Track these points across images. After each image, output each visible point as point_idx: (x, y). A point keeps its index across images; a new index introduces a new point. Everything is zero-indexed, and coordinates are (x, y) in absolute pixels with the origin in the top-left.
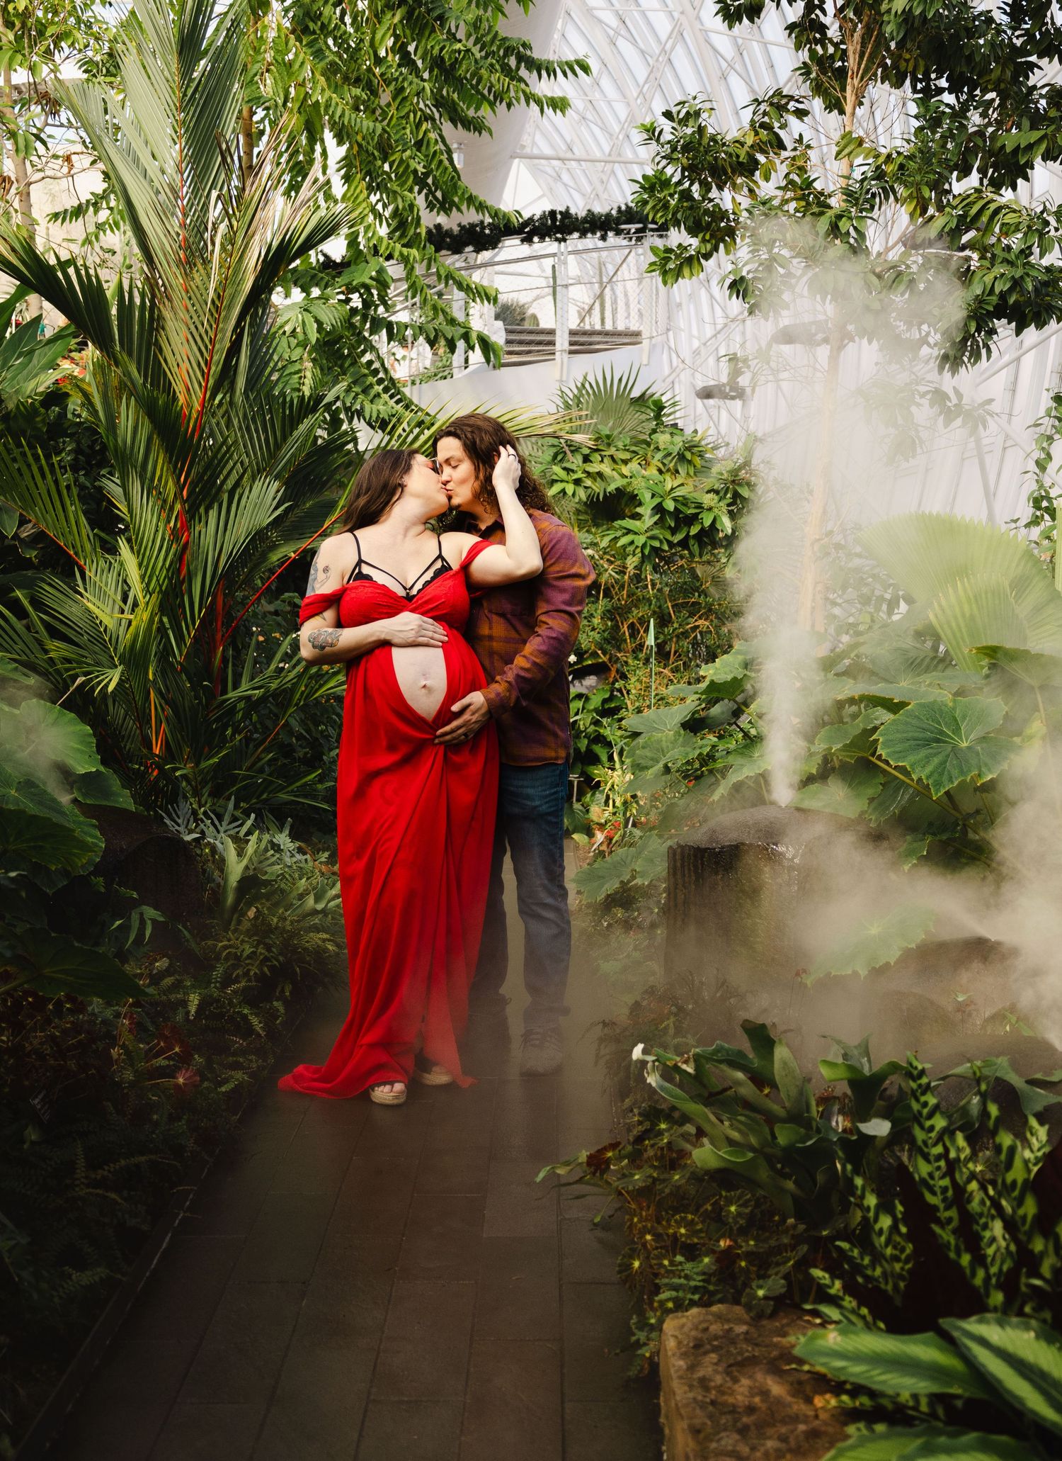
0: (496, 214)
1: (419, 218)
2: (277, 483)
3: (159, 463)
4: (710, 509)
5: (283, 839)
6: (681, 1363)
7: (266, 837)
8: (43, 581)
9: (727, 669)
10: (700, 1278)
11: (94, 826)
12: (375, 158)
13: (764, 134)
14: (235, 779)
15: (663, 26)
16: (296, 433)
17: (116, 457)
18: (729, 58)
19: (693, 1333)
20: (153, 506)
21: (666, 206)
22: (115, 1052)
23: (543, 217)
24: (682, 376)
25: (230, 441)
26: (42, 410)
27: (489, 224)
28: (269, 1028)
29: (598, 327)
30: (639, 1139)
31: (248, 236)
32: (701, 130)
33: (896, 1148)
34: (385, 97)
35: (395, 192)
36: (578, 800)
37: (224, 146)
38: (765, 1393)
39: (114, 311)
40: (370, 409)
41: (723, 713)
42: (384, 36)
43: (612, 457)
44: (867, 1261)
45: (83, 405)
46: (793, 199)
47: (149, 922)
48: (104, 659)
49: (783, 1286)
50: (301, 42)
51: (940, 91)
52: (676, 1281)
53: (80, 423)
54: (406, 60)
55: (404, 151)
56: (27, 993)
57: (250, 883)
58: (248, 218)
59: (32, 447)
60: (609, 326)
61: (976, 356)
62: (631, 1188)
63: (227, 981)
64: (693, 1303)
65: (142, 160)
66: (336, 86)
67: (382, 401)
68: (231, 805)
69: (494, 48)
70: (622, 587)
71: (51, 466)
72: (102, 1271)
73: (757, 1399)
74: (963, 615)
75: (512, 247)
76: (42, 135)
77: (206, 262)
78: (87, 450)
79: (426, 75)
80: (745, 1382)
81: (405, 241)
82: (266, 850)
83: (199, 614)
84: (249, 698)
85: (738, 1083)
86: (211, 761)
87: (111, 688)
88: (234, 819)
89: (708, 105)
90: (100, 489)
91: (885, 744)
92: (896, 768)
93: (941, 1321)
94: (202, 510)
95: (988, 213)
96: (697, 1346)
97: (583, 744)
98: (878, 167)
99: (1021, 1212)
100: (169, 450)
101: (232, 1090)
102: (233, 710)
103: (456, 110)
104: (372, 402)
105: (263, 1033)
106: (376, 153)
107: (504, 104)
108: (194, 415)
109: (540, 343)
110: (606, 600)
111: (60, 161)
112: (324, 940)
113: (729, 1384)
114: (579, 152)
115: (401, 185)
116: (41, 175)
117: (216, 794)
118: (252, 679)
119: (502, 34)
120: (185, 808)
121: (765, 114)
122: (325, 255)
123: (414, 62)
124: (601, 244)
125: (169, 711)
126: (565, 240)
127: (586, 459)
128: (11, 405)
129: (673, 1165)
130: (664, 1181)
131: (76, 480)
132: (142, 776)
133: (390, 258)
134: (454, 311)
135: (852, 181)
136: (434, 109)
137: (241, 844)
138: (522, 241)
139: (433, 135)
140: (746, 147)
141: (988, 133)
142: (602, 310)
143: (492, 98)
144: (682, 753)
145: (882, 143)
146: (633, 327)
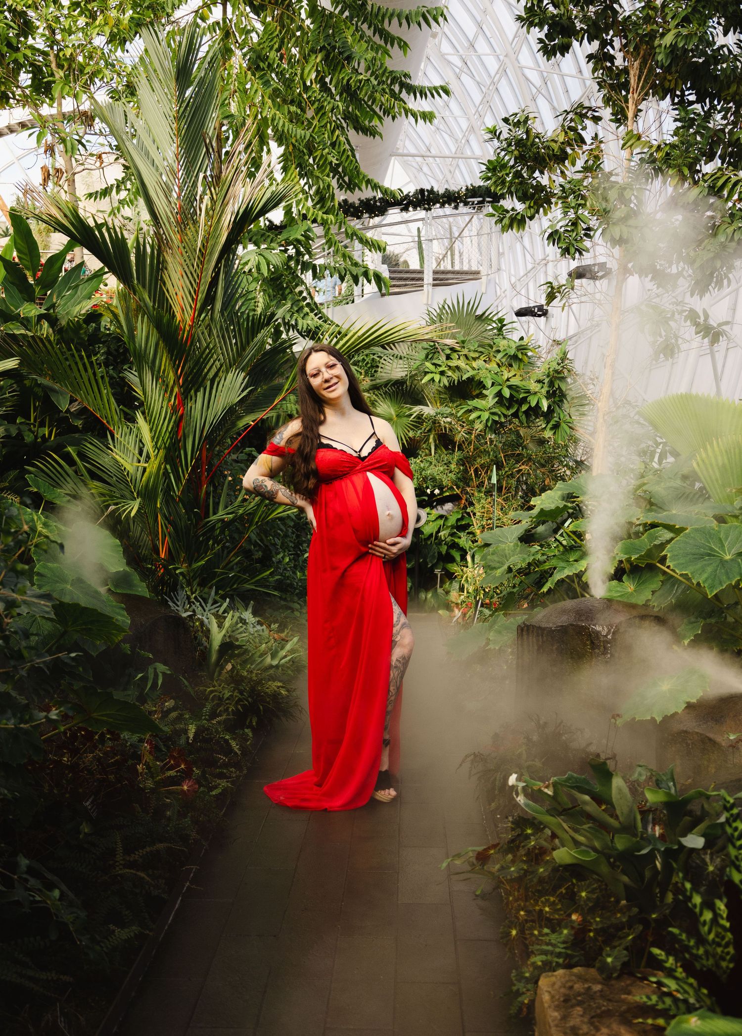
0: (386, 191)
1: (333, 195)
2: (243, 374)
3: (164, 361)
4: (535, 393)
5: (248, 615)
6: (556, 1014)
7: (237, 614)
8: (86, 441)
9: (550, 501)
10: (562, 946)
11: (123, 609)
12: (304, 154)
13: (571, 134)
14: (215, 575)
15: (493, 65)
16: (256, 340)
17: (135, 357)
18: (538, 86)
19: (562, 990)
20: (160, 390)
21: (503, 182)
22: (140, 767)
23: (416, 193)
24: (504, 301)
25: (211, 346)
26: (85, 326)
27: (380, 199)
28: (242, 748)
29: (449, 268)
30: (513, 841)
31: (224, 205)
32: (528, 132)
34: (310, 113)
35: (318, 177)
36: (441, 587)
37: (208, 141)
39: (133, 258)
40: (302, 324)
41: (546, 530)
42: (310, 71)
43: (466, 356)
44: (692, 943)
45: (111, 322)
47: (160, 675)
48: (127, 494)
49: (626, 956)
50: (255, 76)
51: (691, 103)
52: (545, 947)
53: (110, 334)
54: (324, 88)
55: (324, 149)
56: (80, 729)
57: (228, 647)
58: (224, 192)
59: (78, 351)
60: (457, 268)
61: (719, 284)
62: (509, 877)
63: (213, 715)
64: (559, 966)
65: (151, 153)
66: (279, 106)
67: (310, 318)
68: (213, 593)
69: (384, 79)
70: (470, 443)
71: (91, 363)
72: (136, 929)
74: (717, 465)
75: (394, 214)
76: (83, 141)
77: (195, 222)
78: (115, 353)
79: (338, 98)
80: (604, 1030)
81: (324, 210)
82: (237, 623)
83: (191, 463)
84: (222, 520)
85: (585, 803)
86: (200, 564)
87: (133, 514)
88: (215, 602)
89: (531, 115)
90: (123, 379)
91: (672, 558)
92: (681, 575)
94: (192, 392)
95: (730, 185)
96: (566, 1001)
97: (444, 549)
98: (652, 154)
100: (170, 352)
101: (220, 794)
102: (213, 528)
103: (358, 121)
104: (303, 318)
105: (239, 752)
106: (305, 151)
107: (390, 116)
108: (187, 328)
109: (413, 279)
110: (459, 453)
111: (94, 158)
112: (278, 687)
113: (593, 1032)
114: (434, 152)
115: (322, 172)
116: (82, 167)
117: (202, 584)
118: (226, 507)
119: (390, 69)
120: (182, 595)
121: (572, 120)
122: (270, 221)
123: (330, 89)
124: (454, 212)
125: (171, 529)
126: (430, 209)
127: (448, 357)
128: (64, 323)
129: (538, 861)
130: (533, 872)
131: (107, 372)
132: (153, 572)
133: (314, 221)
134: (356, 257)
135: (633, 164)
136: (343, 121)
137: (220, 619)
138: (402, 210)
139: (342, 139)
140: (559, 144)
141: (727, 130)
142: (452, 255)
143: (381, 114)
144: (519, 559)
145: (654, 138)
146: (474, 268)
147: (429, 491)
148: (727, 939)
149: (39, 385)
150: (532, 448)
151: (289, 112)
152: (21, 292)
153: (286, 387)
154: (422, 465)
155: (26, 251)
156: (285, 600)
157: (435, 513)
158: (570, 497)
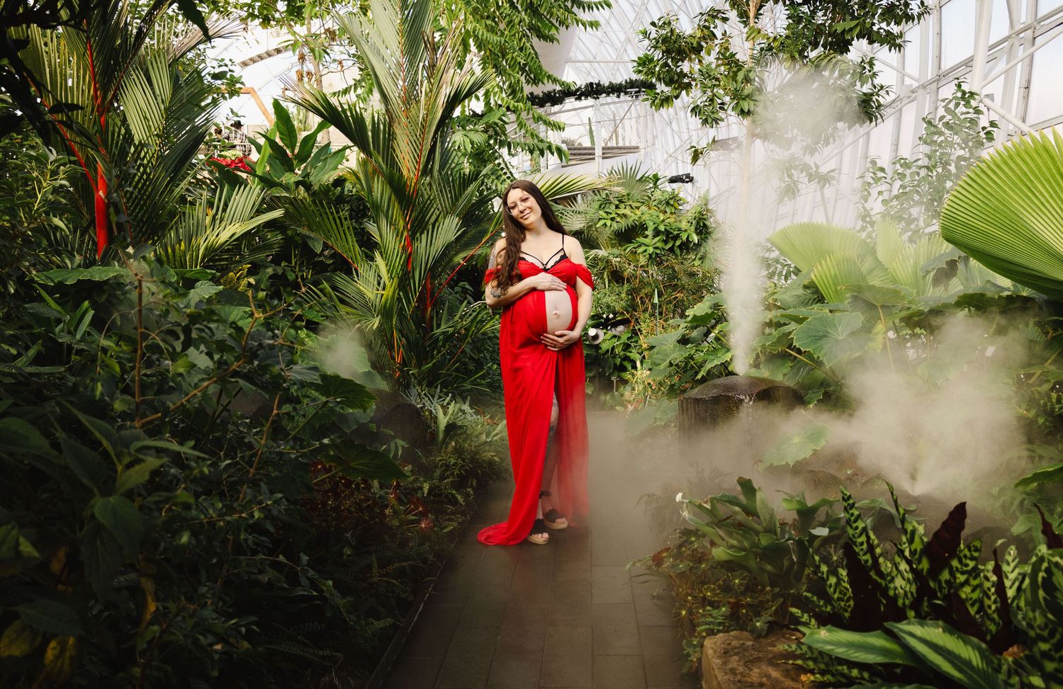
0: (563, 84)
1: (522, 88)
2: (457, 219)
3: (396, 211)
4: (686, 231)
5: (466, 407)
6: (718, 661)
7: (458, 406)
8: (337, 275)
9: (701, 309)
10: (722, 618)
12: (499, 57)
13: (706, 31)
14: (440, 376)
16: (466, 192)
17: (372, 211)
18: (679, 4)
19: (723, 646)
20: (393, 234)
21: (653, 73)
22: (387, 512)
23: (587, 86)
25: (432, 198)
26: (333, 188)
27: (559, 91)
28: (467, 504)
29: (615, 145)
30: (681, 546)
31: (439, 88)
32: (672, 31)
33: (827, 547)
34: (502, 26)
35: (510, 75)
36: (617, 390)
37: (426, 38)
38: (768, 676)
39: (370, 134)
41: (699, 334)
43: (630, 205)
44: (822, 603)
45: (354, 184)
46: (722, 65)
47: (400, 447)
48: (369, 313)
49: (771, 620)
51: (799, 4)
52: (708, 620)
53: (353, 195)
54: (513, 6)
55: (514, 53)
57: (451, 427)
58: (439, 77)
59: (329, 207)
60: (621, 144)
62: (678, 572)
63: (442, 478)
64: (719, 631)
65: (381, 51)
66: (478, 20)
68: (438, 390)
71: (340, 218)
72: (389, 621)
73: (764, 679)
74: (830, 274)
75: (570, 103)
76: (328, 50)
77: (418, 102)
78: (356, 209)
79: (523, 13)
80: (756, 670)
81: (515, 100)
82: (457, 413)
83: (418, 289)
84: (445, 333)
85: (736, 513)
86: (427, 367)
87: (374, 328)
88: (440, 397)
89: (674, 18)
90: (363, 229)
91: (798, 340)
93: (885, 624)
94: (418, 234)
96: (726, 653)
97: (618, 361)
98: (769, 44)
99: (920, 567)
100: (400, 203)
101: (450, 531)
102: (437, 340)
103: (540, 31)
105: (463, 504)
106: (499, 55)
107: (564, 26)
108: (413, 185)
109: (585, 154)
110: (628, 285)
111: (336, 63)
112: (493, 456)
113: (747, 671)
114: (598, 59)
115: (513, 71)
116: (326, 71)
117: (430, 384)
118: (447, 323)
120: (414, 391)
121: (706, 21)
122: (473, 111)
123: (517, 7)
124: (617, 100)
125: (404, 341)
126: (598, 98)
127: (617, 207)
128: (316, 188)
129: (700, 561)
130: (697, 568)
131: (352, 224)
133: (508, 109)
134: (542, 135)
135: (755, 52)
136: (527, 31)
137: (445, 408)
138: (576, 99)
139: (528, 45)
140: (696, 39)
141: (827, 24)
142: (617, 137)
143: (557, 25)
144: (678, 355)
145: (770, 31)
146: (634, 144)
147: (605, 316)
148: (848, 595)
149: (298, 235)
150: (685, 280)
151: (486, 25)
152: (283, 165)
153: (491, 230)
154: (599, 296)
155: (286, 133)
156: (495, 398)
157: (610, 334)
158: (716, 306)
